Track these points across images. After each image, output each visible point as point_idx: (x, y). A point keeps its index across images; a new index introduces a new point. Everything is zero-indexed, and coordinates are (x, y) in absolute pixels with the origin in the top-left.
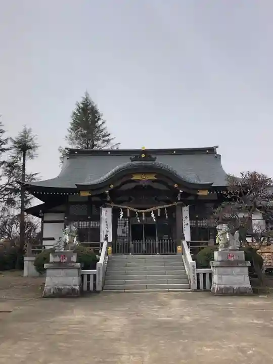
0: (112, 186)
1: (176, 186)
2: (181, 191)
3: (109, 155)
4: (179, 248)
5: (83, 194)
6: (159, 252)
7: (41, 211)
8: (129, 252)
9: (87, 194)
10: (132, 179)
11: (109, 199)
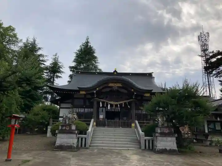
0: (98, 89)
1: (132, 90)
2: (135, 93)
3: (97, 74)
4: (133, 125)
5: (82, 93)
6: (121, 127)
7: (59, 102)
8: (105, 126)
9: (84, 93)
10: (109, 85)
11: (95, 96)
